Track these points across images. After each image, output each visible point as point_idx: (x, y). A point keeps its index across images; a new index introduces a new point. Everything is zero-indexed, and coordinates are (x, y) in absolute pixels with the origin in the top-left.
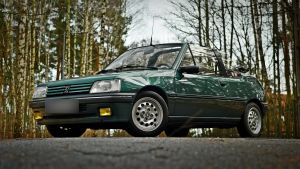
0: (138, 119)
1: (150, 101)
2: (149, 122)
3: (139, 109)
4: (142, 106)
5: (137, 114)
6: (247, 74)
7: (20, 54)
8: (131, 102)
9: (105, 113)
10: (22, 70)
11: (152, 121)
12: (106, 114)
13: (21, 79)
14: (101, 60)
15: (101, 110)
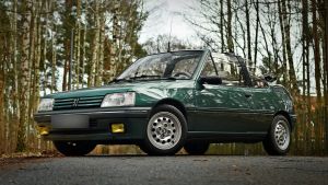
0: (154, 136)
1: (168, 116)
2: (166, 139)
3: (155, 124)
4: (158, 121)
5: (153, 130)
6: (274, 83)
7: (24, 55)
8: (146, 117)
9: (117, 130)
10: (26, 73)
11: (169, 137)
12: (119, 130)
13: (25, 83)
14: (113, 60)
15: (113, 126)
